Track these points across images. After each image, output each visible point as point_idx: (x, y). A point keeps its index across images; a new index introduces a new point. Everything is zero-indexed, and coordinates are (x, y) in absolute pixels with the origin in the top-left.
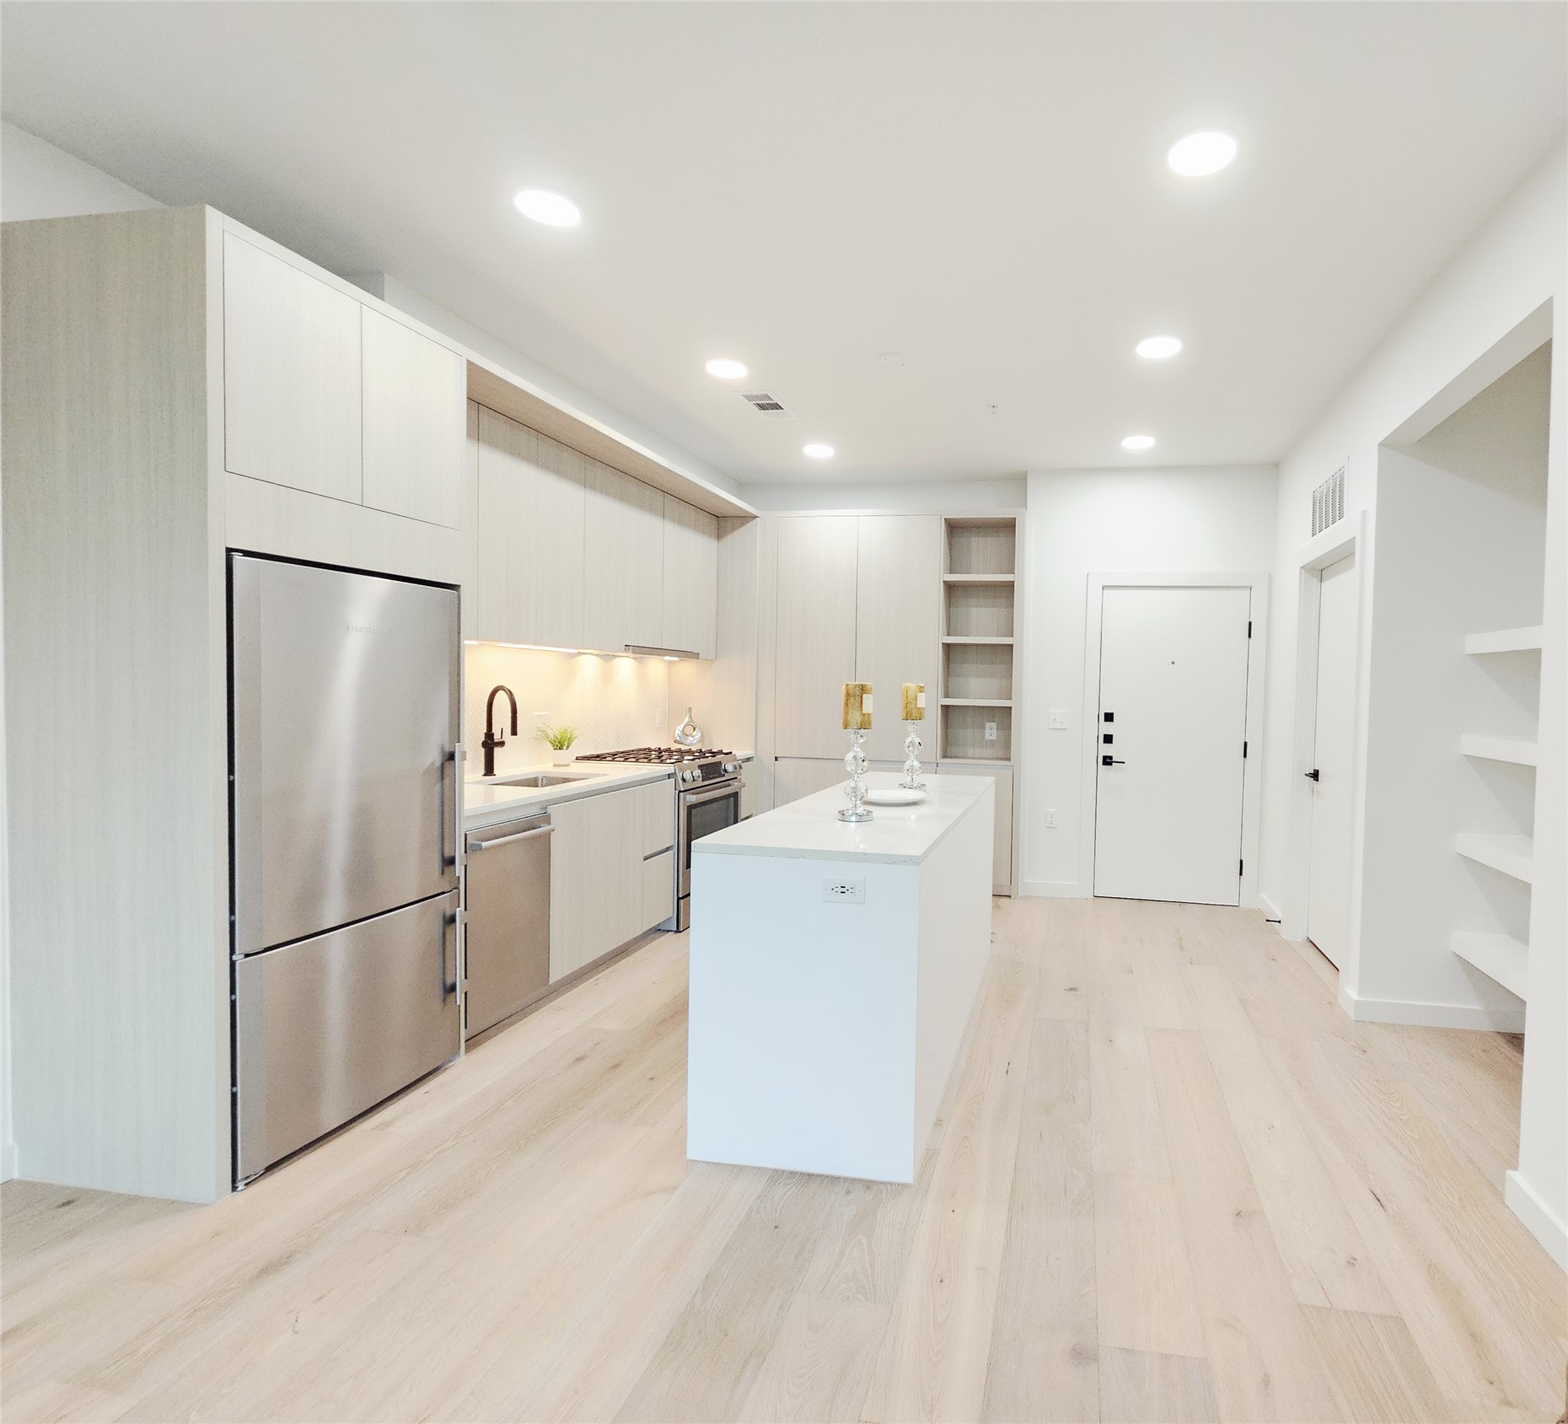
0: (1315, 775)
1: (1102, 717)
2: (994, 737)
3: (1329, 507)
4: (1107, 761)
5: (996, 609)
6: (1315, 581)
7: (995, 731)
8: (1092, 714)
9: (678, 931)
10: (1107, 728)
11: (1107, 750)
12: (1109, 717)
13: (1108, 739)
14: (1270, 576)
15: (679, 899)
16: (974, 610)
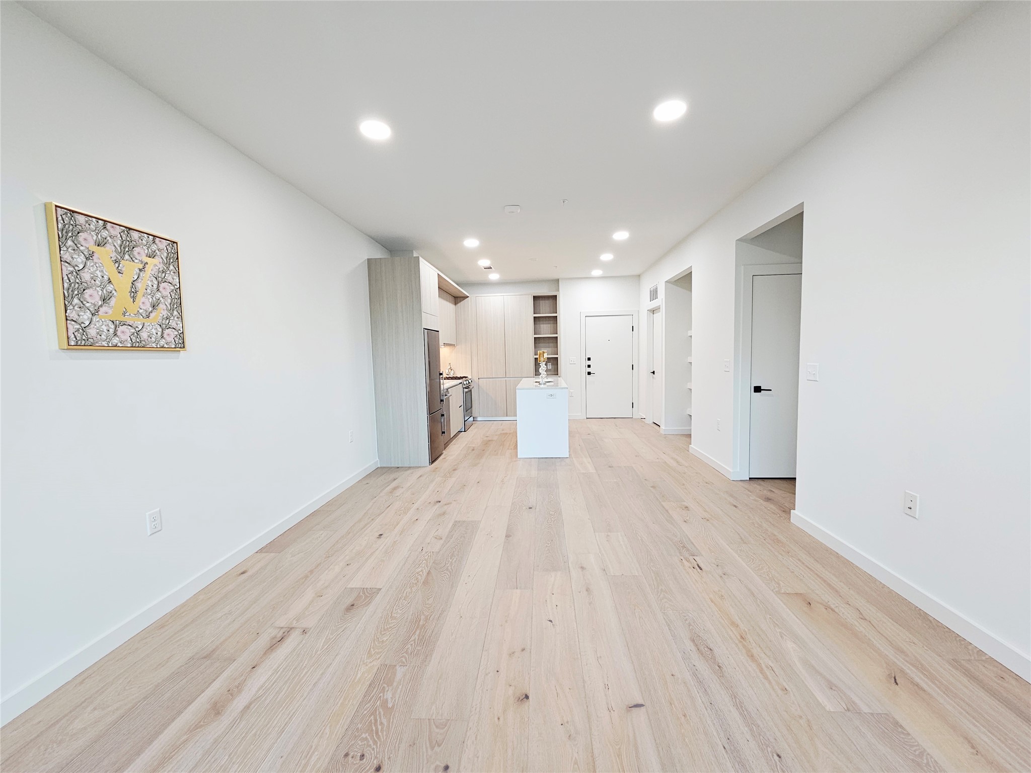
0: (653, 373)
1: (587, 359)
2: (551, 368)
3: (654, 294)
4: (589, 373)
5: (549, 325)
6: (652, 314)
7: (551, 366)
8: (584, 359)
9: (465, 431)
10: (589, 363)
11: (589, 370)
12: (589, 359)
13: (589, 366)
14: (638, 311)
15: (465, 421)
16: (542, 325)
